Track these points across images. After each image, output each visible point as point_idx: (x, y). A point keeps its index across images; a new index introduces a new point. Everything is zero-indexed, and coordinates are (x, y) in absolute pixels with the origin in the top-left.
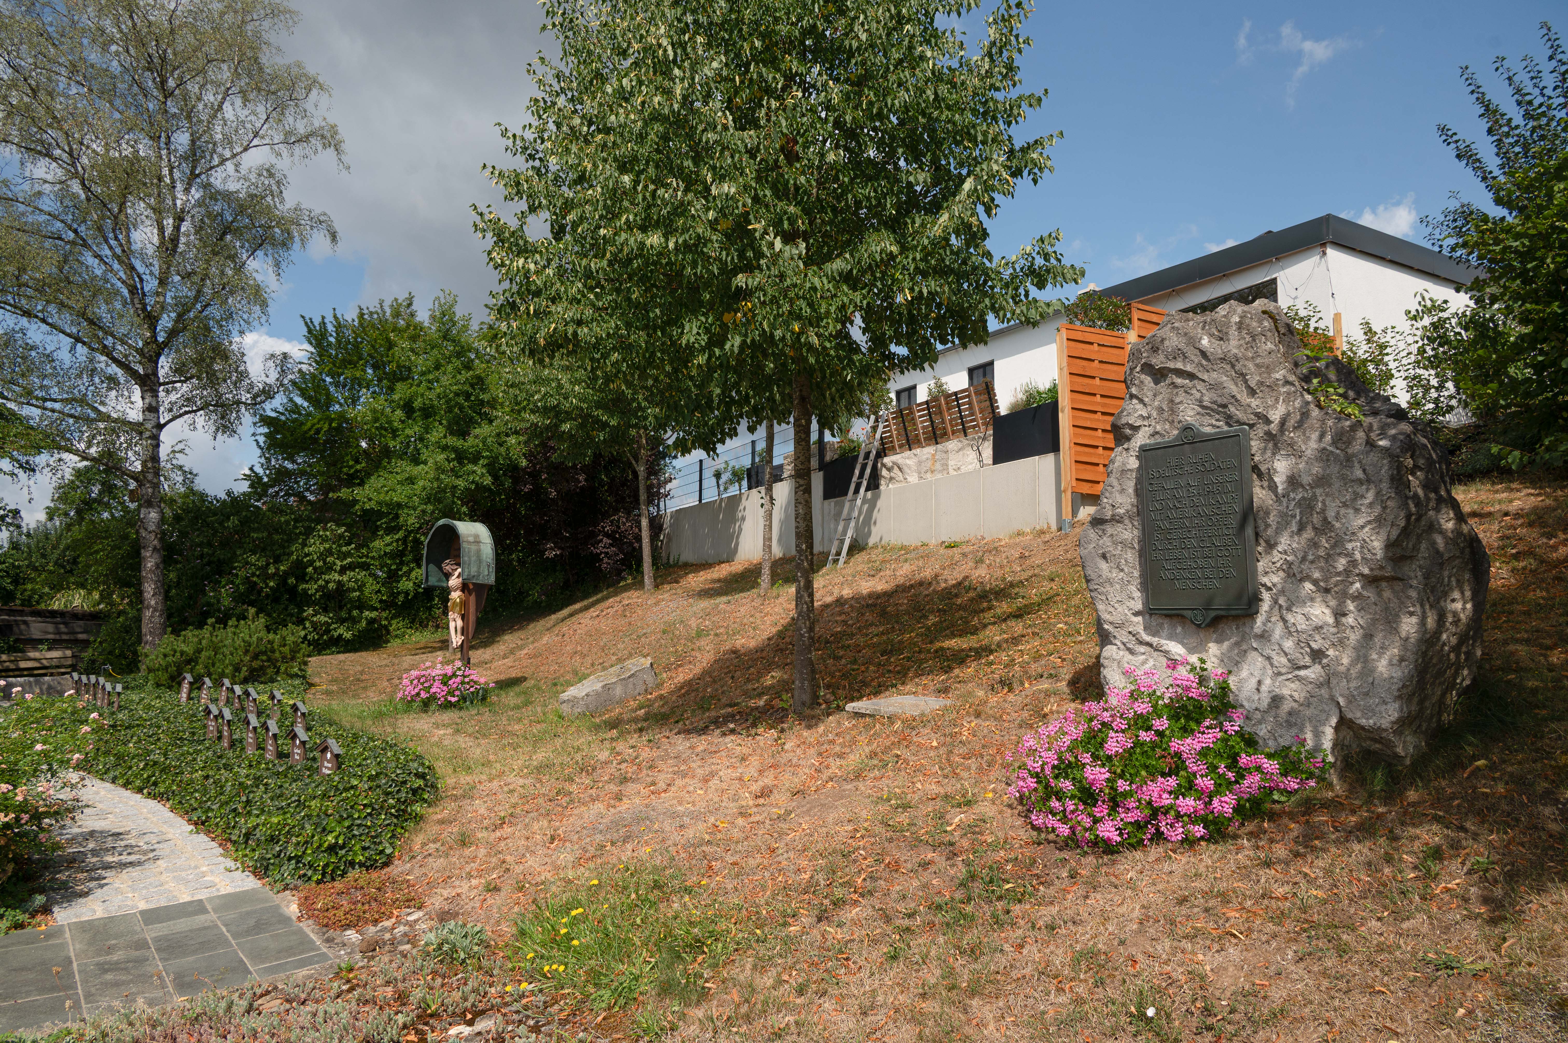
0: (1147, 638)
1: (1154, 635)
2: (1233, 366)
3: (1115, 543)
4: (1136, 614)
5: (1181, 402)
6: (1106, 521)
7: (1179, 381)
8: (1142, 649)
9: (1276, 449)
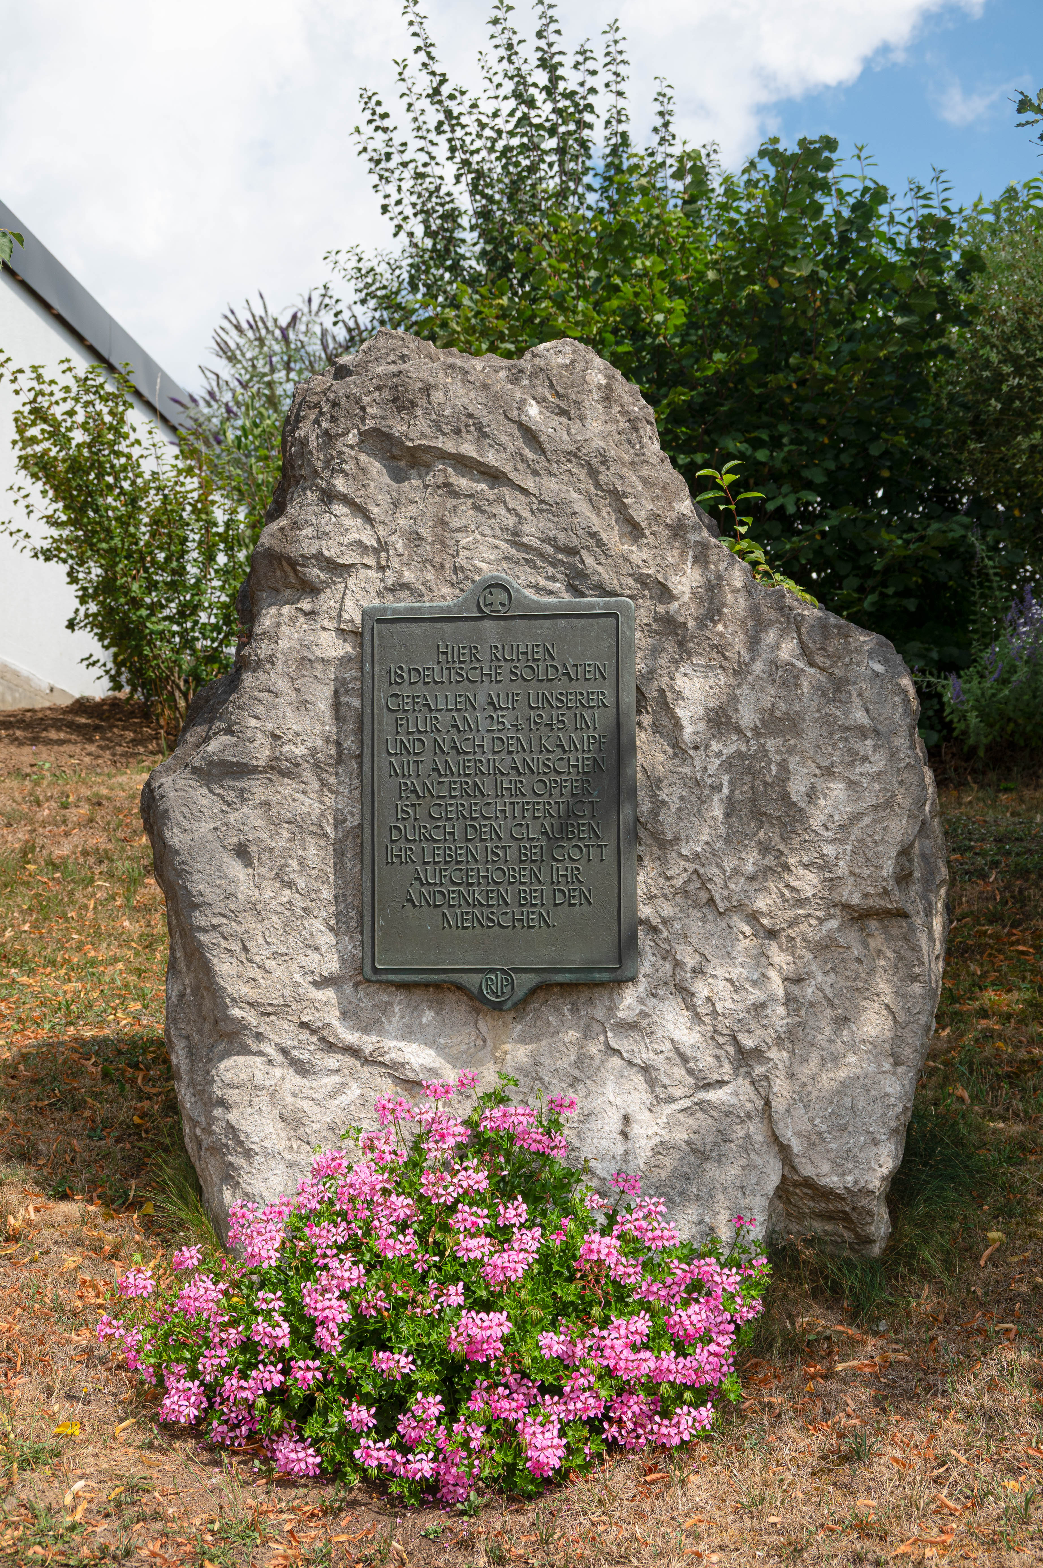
0: (349, 1037)
1: (366, 1030)
2: (593, 473)
3: (275, 823)
4: (322, 983)
5: (464, 529)
6: (254, 770)
7: (463, 483)
8: (333, 1061)
9: (684, 651)
